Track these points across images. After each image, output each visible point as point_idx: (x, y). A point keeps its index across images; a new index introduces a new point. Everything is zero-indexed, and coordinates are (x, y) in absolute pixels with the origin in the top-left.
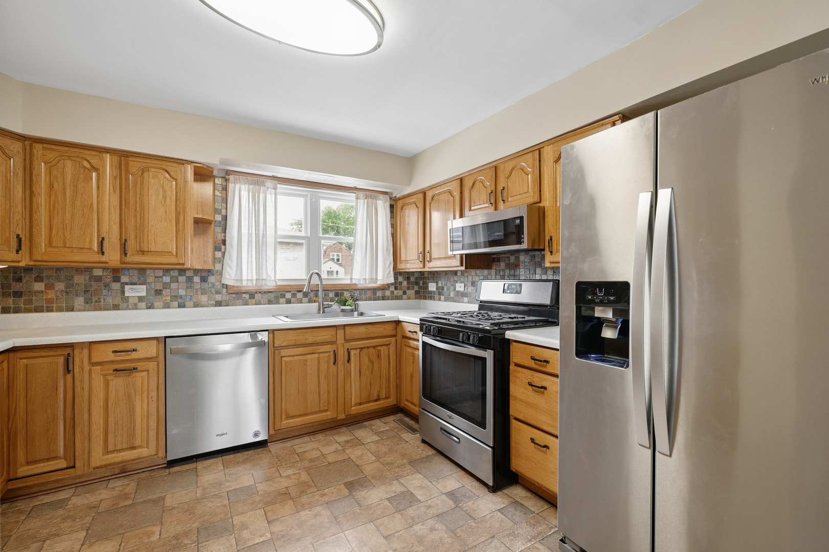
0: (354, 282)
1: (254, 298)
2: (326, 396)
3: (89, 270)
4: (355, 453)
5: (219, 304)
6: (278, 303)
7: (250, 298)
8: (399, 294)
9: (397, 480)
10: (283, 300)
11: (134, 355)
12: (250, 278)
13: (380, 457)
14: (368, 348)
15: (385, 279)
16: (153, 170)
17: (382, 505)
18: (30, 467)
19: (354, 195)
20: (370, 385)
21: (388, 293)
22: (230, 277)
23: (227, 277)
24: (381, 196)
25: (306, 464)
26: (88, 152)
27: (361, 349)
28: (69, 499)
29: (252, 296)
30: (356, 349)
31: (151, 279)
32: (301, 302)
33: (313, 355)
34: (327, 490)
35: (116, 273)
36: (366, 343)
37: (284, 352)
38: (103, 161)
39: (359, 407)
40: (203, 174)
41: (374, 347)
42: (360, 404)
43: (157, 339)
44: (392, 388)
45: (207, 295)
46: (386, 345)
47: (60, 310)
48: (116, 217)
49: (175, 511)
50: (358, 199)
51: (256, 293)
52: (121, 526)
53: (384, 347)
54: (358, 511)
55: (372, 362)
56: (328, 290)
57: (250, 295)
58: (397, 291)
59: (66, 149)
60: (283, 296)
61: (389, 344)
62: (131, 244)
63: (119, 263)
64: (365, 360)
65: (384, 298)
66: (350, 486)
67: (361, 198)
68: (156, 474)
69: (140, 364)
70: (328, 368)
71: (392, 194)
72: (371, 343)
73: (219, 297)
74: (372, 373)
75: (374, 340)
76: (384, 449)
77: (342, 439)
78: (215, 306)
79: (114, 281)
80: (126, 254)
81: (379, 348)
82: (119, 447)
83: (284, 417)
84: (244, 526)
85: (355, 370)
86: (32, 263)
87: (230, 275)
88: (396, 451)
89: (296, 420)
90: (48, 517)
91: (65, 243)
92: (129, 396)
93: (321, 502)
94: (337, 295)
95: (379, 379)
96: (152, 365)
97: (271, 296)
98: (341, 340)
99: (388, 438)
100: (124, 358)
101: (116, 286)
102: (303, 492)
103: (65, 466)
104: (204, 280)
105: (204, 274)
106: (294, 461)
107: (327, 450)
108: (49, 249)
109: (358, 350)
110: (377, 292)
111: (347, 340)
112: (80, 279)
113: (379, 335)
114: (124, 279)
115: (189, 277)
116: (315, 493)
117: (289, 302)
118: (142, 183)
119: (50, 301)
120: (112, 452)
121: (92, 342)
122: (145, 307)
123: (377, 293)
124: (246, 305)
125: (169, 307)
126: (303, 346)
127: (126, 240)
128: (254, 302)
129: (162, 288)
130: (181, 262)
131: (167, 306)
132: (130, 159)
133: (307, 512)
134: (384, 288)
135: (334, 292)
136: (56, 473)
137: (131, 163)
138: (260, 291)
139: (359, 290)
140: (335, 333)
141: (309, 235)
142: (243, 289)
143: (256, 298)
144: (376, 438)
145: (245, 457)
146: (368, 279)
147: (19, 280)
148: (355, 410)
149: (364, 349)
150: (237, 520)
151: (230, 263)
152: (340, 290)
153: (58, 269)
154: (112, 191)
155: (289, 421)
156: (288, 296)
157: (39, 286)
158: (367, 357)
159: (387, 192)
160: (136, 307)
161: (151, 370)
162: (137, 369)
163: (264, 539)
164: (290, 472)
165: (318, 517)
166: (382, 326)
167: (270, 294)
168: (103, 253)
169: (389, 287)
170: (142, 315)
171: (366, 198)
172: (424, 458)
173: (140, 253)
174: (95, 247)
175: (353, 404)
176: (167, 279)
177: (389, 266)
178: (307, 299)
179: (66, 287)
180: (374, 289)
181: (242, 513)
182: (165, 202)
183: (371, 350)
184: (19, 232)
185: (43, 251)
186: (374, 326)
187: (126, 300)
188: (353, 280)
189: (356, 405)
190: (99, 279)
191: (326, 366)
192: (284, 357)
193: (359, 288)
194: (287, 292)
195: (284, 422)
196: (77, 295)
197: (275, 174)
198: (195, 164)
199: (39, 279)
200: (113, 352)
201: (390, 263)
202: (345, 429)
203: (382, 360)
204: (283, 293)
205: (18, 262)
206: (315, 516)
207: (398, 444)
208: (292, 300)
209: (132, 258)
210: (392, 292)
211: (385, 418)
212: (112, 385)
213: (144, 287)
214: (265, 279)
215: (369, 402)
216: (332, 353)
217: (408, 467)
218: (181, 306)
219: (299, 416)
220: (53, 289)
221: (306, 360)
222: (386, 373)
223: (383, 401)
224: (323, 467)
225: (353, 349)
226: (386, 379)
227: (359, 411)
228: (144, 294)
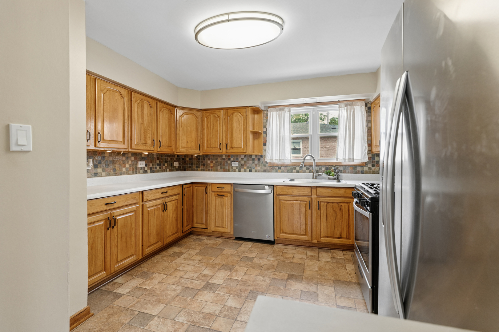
0: (339, 161)
1: (280, 169)
2: (304, 226)
3: (222, 156)
4: (308, 263)
5: (265, 171)
6: (292, 172)
7: (278, 169)
8: (376, 170)
9: (318, 285)
10: (294, 171)
11: (223, 190)
12: (277, 159)
13: (321, 270)
14: (333, 203)
15: (362, 159)
16: (236, 113)
17: (296, 292)
18: (197, 225)
19: (338, 105)
20: (334, 227)
21: (366, 169)
22: (268, 159)
23: (267, 158)
24: (358, 103)
25: (282, 258)
26: (217, 111)
27: (328, 202)
28: (204, 239)
29: (280, 168)
30: (324, 202)
31: (240, 159)
32: (305, 172)
33: (297, 202)
34: (279, 273)
35: (229, 157)
36: (331, 200)
37: (281, 198)
38: (221, 113)
39: (326, 239)
40: (256, 111)
41: (337, 203)
42: (327, 237)
43: (231, 184)
44: (351, 233)
45: (260, 167)
46: (347, 203)
47: (214, 171)
48: (224, 135)
49: (223, 255)
50: (340, 108)
51: (282, 166)
52: (207, 253)
53: (345, 204)
54: (282, 288)
55: (336, 213)
56: (321, 166)
57: (279, 167)
58: (374, 168)
59: (211, 111)
60: (295, 168)
61: (350, 203)
62: (229, 145)
63: (225, 153)
64: (331, 210)
65: (362, 172)
66: (291, 277)
67: (343, 107)
68: (230, 241)
69: (226, 194)
70: (306, 211)
71: (369, 99)
72: (335, 200)
73: (265, 168)
74: (335, 219)
75: (337, 199)
76: (327, 267)
77: (309, 253)
78: (264, 172)
79: (229, 160)
80: (227, 149)
81: (341, 204)
82: (219, 226)
83: (281, 232)
84: (236, 271)
85: (323, 215)
86: (203, 154)
87: (268, 157)
88: (333, 271)
89: (288, 235)
90: (196, 243)
91: (211, 146)
92: (222, 206)
93: (271, 277)
94: (327, 169)
95: (341, 224)
96: (229, 195)
97: (289, 168)
98: (314, 196)
99: (337, 263)
100: (220, 191)
101: (229, 162)
102: (268, 269)
103: (205, 227)
104: (259, 159)
105: (259, 157)
106: (278, 255)
107: (297, 256)
108: (207, 149)
109: (326, 203)
110: (357, 168)
111: (318, 196)
112: (219, 159)
113: (341, 195)
114: (232, 159)
115: (253, 158)
116: (272, 272)
117: (298, 172)
118: (232, 120)
119: (212, 167)
120: (217, 227)
121: (212, 183)
122: (238, 171)
123: (355, 169)
124: (277, 172)
125: (246, 172)
126: (292, 196)
127: (227, 143)
128: (281, 171)
129: (243, 163)
130: (245, 152)
131: (245, 171)
132: (229, 110)
133: (261, 278)
134: (362, 165)
135: (325, 167)
136: (203, 229)
137: (229, 112)
138: (284, 165)
139: (343, 166)
140: (310, 190)
141: (311, 134)
142: (275, 164)
143: (281, 169)
144: (330, 260)
145: (262, 246)
146: (347, 159)
147: (204, 159)
148: (323, 240)
149: (330, 203)
150: (237, 268)
151: (268, 151)
152: (329, 166)
153: (214, 156)
154: (223, 125)
155: (284, 235)
156: (298, 168)
157: (209, 162)
158: (331, 209)
159: (365, 99)
160: (235, 171)
161: (228, 197)
162: (224, 195)
163: (238, 279)
164: (272, 259)
165: (263, 282)
166: (343, 190)
167: (288, 167)
168: (220, 149)
169: (367, 165)
170: (236, 174)
171: (346, 106)
172: (347, 282)
173: (231, 148)
174: (218, 147)
175: (322, 236)
176: (245, 159)
177: (365, 150)
178: (308, 170)
179: (216, 162)
180: (354, 166)
181: (240, 266)
182: (239, 126)
183: (335, 204)
184: (200, 143)
185: (206, 150)
186: (337, 189)
187: (232, 167)
188: (338, 160)
189: (324, 237)
190: (224, 159)
191: (304, 209)
192: (282, 200)
193: (342, 165)
194: (297, 166)
195: (281, 234)
196: (219, 166)
197: (290, 103)
198: (251, 107)
199: (209, 159)
200: (218, 188)
201: (366, 148)
202: (318, 250)
203: (344, 213)
204: (295, 167)
205: (200, 153)
206: (263, 281)
207: (339, 268)
208: (300, 171)
209: (229, 151)
210: (370, 168)
211: (347, 252)
212: (217, 200)
213: (238, 162)
214: (283, 159)
215: (333, 237)
216: (308, 202)
217: (332, 282)
218: (250, 171)
219: (289, 234)
220: (212, 163)
221: (293, 204)
222: (346, 221)
223: (344, 240)
224: (287, 263)
225: (322, 202)
226: (346, 225)
227: (326, 241)
228: (237, 165)
